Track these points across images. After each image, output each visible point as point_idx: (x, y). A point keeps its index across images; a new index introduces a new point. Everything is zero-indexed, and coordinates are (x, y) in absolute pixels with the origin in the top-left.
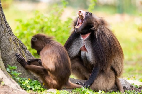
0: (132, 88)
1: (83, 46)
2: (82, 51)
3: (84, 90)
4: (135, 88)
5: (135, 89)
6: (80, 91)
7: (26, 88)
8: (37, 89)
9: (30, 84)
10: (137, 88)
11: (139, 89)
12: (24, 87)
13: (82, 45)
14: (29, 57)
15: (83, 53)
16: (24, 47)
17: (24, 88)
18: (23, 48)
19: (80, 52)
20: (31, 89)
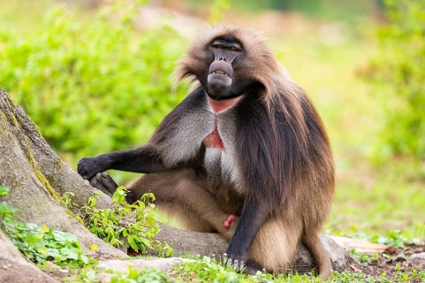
0: (350, 262)
1: (213, 133)
2: (210, 146)
3: (209, 265)
4: (359, 262)
5: (359, 267)
6: (198, 271)
7: (35, 256)
8: (68, 260)
9: (47, 243)
10: (366, 264)
11: (371, 268)
12: (28, 252)
13: (211, 130)
14: (44, 157)
15: (211, 153)
16: (30, 128)
17: (30, 256)
18: (27, 130)
19: (202, 150)
20: (50, 258)
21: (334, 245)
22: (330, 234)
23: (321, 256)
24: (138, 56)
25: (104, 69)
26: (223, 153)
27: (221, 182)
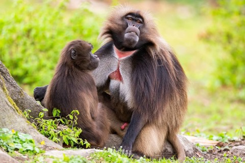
0: (196, 152)
1: (116, 71)
3: (112, 154)
4: (201, 152)
5: (202, 155)
6: (105, 157)
7: (7, 148)
9: (14, 140)
10: (205, 153)
11: (209, 155)
21: (186, 141)
22: (184, 134)
23: (179, 148)
24: (68, 27)
25: (48, 35)
26: (121, 84)
27: (119, 101)
